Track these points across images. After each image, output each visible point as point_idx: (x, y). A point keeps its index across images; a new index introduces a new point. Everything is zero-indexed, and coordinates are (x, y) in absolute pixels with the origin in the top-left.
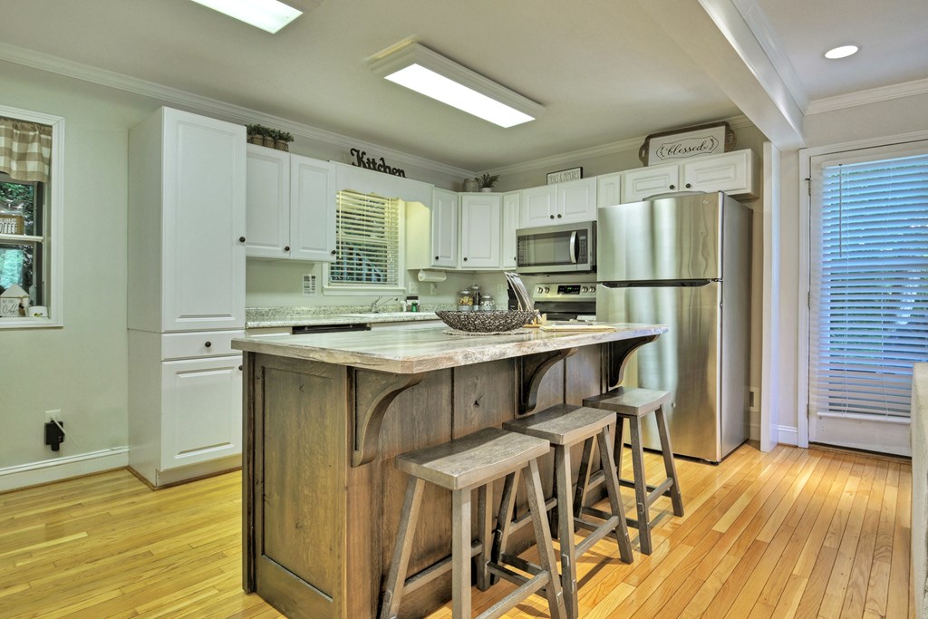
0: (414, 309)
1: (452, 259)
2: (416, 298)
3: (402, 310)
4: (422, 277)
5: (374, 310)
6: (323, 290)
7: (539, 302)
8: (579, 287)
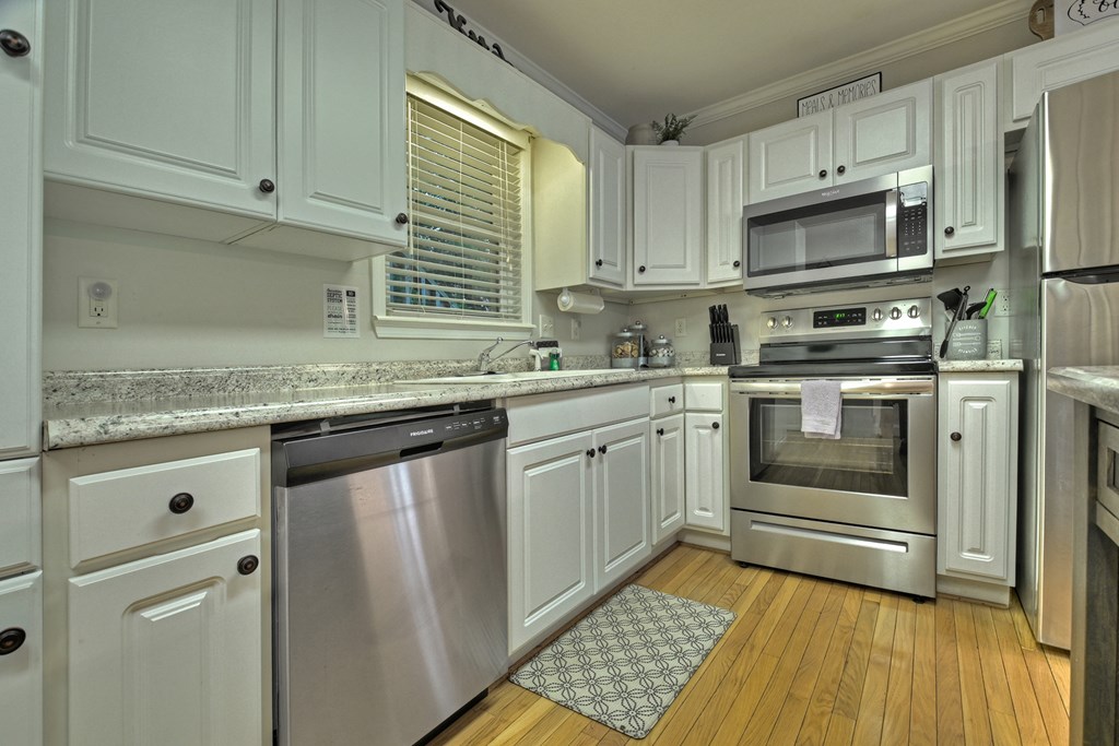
0: (556, 366)
1: (619, 268)
2: (554, 344)
3: (531, 368)
4: (567, 302)
5: (485, 368)
6: (373, 323)
7: (769, 345)
8: (863, 311)
